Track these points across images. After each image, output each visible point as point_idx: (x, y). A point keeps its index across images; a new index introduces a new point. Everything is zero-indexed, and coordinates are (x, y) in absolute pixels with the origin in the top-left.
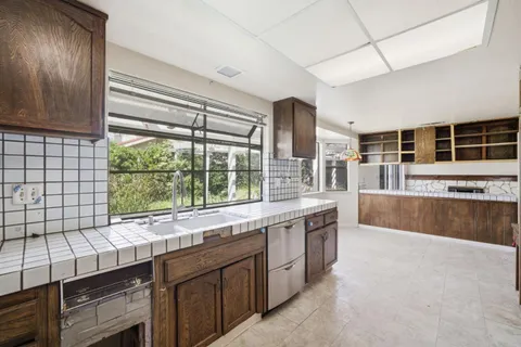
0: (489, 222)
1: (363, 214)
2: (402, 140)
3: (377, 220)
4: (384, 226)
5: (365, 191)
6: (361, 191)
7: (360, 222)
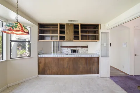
0: (91, 66)
1: (41, 69)
2: (60, 29)
3: (48, 71)
4: (51, 74)
5: (41, 56)
6: (39, 56)
7: (39, 74)
